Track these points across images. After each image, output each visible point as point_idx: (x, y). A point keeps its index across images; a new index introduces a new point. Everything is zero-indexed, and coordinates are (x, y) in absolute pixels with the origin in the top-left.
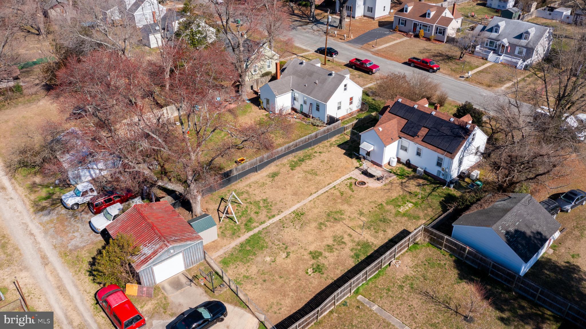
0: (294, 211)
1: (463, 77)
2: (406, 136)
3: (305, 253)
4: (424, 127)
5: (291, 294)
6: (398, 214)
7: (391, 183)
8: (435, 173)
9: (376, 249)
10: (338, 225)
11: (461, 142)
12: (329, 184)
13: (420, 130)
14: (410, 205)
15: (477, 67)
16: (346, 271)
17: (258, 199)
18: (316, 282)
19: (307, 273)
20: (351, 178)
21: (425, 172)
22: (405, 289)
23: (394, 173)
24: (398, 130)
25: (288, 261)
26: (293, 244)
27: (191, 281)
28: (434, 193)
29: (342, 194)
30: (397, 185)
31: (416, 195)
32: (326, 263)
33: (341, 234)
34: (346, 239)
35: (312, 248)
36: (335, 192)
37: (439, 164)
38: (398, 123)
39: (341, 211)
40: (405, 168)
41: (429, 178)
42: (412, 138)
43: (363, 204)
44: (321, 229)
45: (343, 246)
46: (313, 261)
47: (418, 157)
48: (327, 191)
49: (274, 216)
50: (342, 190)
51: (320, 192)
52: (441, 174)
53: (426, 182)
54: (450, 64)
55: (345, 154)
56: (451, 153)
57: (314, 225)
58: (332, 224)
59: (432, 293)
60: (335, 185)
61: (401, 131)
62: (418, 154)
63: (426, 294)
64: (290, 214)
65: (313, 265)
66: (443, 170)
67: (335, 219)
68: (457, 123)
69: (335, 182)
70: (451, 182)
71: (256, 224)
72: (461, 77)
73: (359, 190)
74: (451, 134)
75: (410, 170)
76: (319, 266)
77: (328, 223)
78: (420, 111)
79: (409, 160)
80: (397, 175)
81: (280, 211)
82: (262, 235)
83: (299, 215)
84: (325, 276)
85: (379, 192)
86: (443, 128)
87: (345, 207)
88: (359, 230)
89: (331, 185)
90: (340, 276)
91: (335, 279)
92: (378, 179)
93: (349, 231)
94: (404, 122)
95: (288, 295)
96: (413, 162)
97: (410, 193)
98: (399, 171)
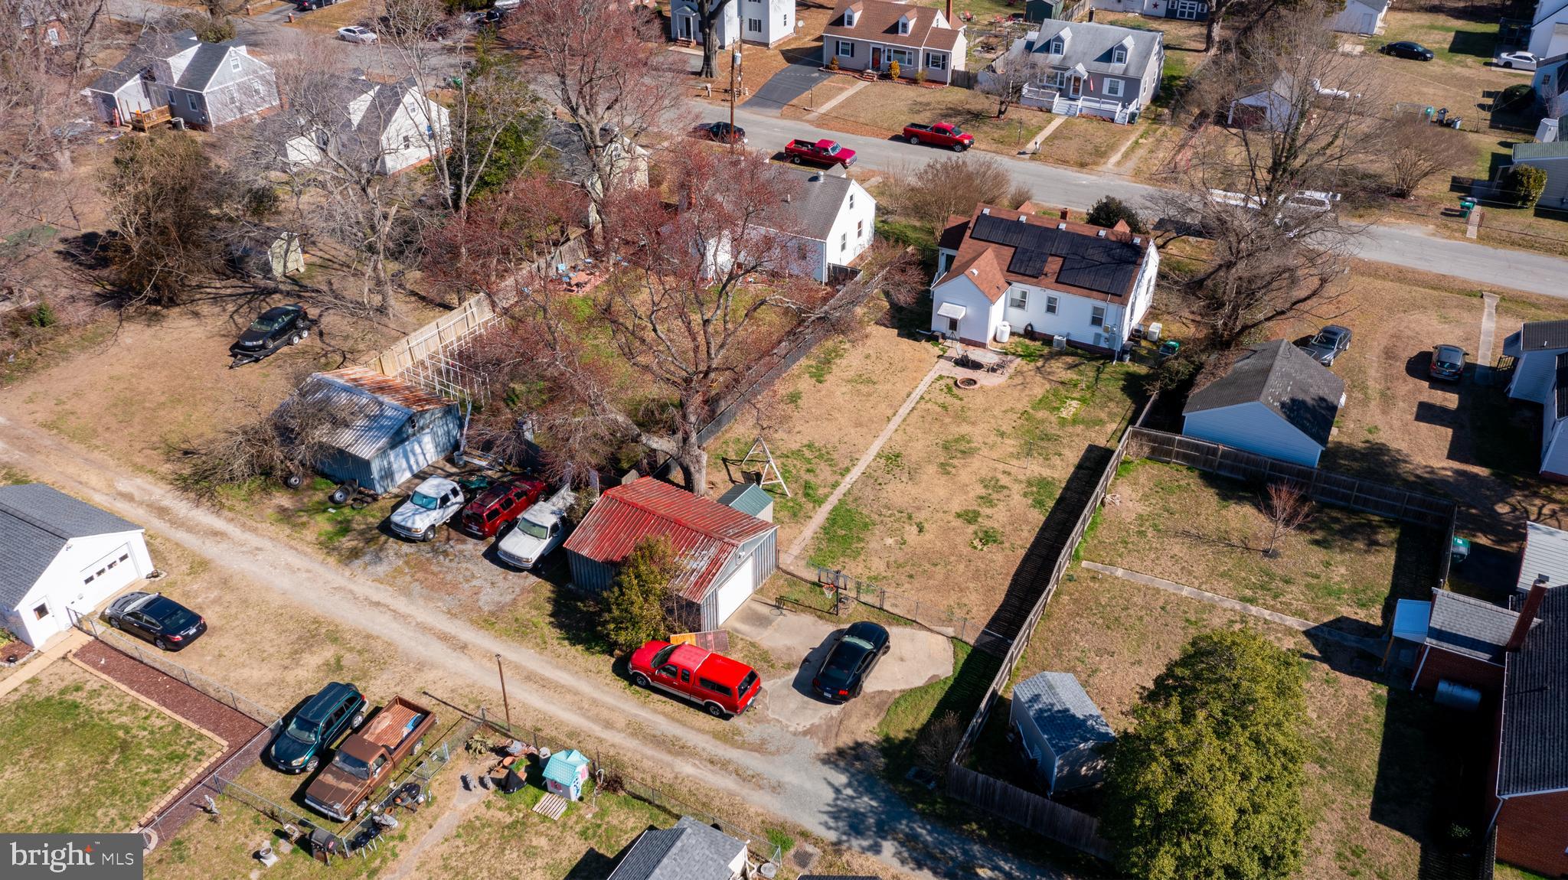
0: (879, 454)
1: (1024, 153)
2: (1020, 278)
3: (951, 518)
4: (1052, 255)
5: (972, 585)
6: (1063, 422)
7: (1019, 372)
8: (1089, 340)
9: (1063, 485)
10: (975, 460)
11: (1132, 271)
12: (908, 396)
13: (1046, 261)
14: (1074, 403)
15: (1041, 129)
16: (1037, 530)
17: (795, 447)
18: (999, 558)
19: (975, 548)
20: (941, 377)
21: (1069, 342)
22: (1150, 535)
23: (1014, 354)
24: (1001, 270)
25: (928, 536)
26: (919, 509)
27: (778, 608)
28: (1102, 376)
29: (944, 407)
30: (1032, 373)
31: (1075, 386)
32: (996, 525)
33: (990, 475)
34: (1004, 480)
35: (956, 506)
36: (929, 406)
37: (1097, 321)
38: (998, 256)
39: (963, 436)
40: (1027, 341)
41: (1079, 351)
42: (1035, 280)
43: (994, 417)
44: (948, 473)
45: (1006, 492)
46: (972, 528)
47: (1050, 315)
48: (914, 408)
49: (848, 470)
50: (941, 401)
51: (904, 411)
52: (1102, 340)
53: (1077, 360)
54: (985, 128)
55: (899, 335)
56: (1120, 296)
57: (932, 469)
58: (962, 461)
59: (1194, 531)
60: (921, 393)
61: (1008, 271)
62: (1051, 309)
63: (1186, 534)
64: (874, 460)
65: (976, 533)
66: (1106, 330)
67: (963, 452)
68: (1113, 238)
69: (918, 389)
70: (1124, 351)
71: (827, 490)
72: (1020, 153)
73: (971, 395)
74: (1109, 260)
75: (1038, 343)
76: (986, 532)
77: (955, 462)
78: (1034, 226)
79: (1030, 325)
80: (1020, 356)
81: (854, 461)
82: (852, 506)
83: (892, 459)
84: (1007, 545)
85: (1009, 391)
86: (1090, 251)
87: (965, 429)
88: (1014, 462)
89: (913, 396)
90: (1032, 540)
91: (1028, 546)
92: (994, 370)
93: (1001, 466)
94: (1009, 252)
95: (968, 588)
96: (1039, 328)
97: (1062, 383)
98: (1019, 349)
